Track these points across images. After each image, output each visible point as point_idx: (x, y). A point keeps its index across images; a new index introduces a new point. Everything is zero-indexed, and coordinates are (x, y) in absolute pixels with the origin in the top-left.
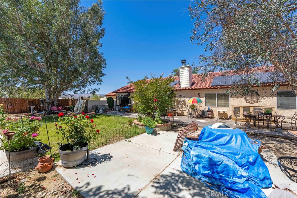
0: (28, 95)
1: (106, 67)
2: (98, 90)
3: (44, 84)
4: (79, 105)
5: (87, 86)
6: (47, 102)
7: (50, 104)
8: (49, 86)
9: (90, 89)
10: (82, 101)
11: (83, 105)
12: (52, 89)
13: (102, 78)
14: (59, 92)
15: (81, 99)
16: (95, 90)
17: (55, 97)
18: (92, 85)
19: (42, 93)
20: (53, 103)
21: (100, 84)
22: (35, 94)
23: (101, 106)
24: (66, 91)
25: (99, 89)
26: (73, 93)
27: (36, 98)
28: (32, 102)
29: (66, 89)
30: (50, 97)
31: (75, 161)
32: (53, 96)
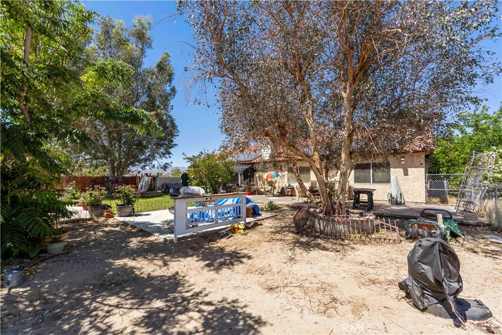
0: (90, 172)
1: (178, 135)
2: (170, 164)
3: (107, 160)
4: (144, 183)
5: (158, 159)
6: (111, 180)
7: (113, 182)
8: (112, 162)
9: (161, 163)
10: (147, 178)
11: (148, 182)
12: (115, 165)
13: (171, 150)
14: (123, 169)
15: (145, 176)
16: (166, 164)
17: (119, 174)
18: (163, 158)
19: (105, 170)
20: (117, 181)
21: (170, 157)
22: (97, 171)
23: (173, 184)
24: (132, 166)
25: (172, 163)
26: (141, 169)
27: (99, 176)
28: (95, 180)
29: (133, 164)
30: (114, 174)
31: (125, 213)
32: (117, 173)
